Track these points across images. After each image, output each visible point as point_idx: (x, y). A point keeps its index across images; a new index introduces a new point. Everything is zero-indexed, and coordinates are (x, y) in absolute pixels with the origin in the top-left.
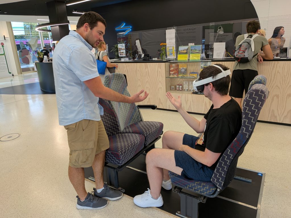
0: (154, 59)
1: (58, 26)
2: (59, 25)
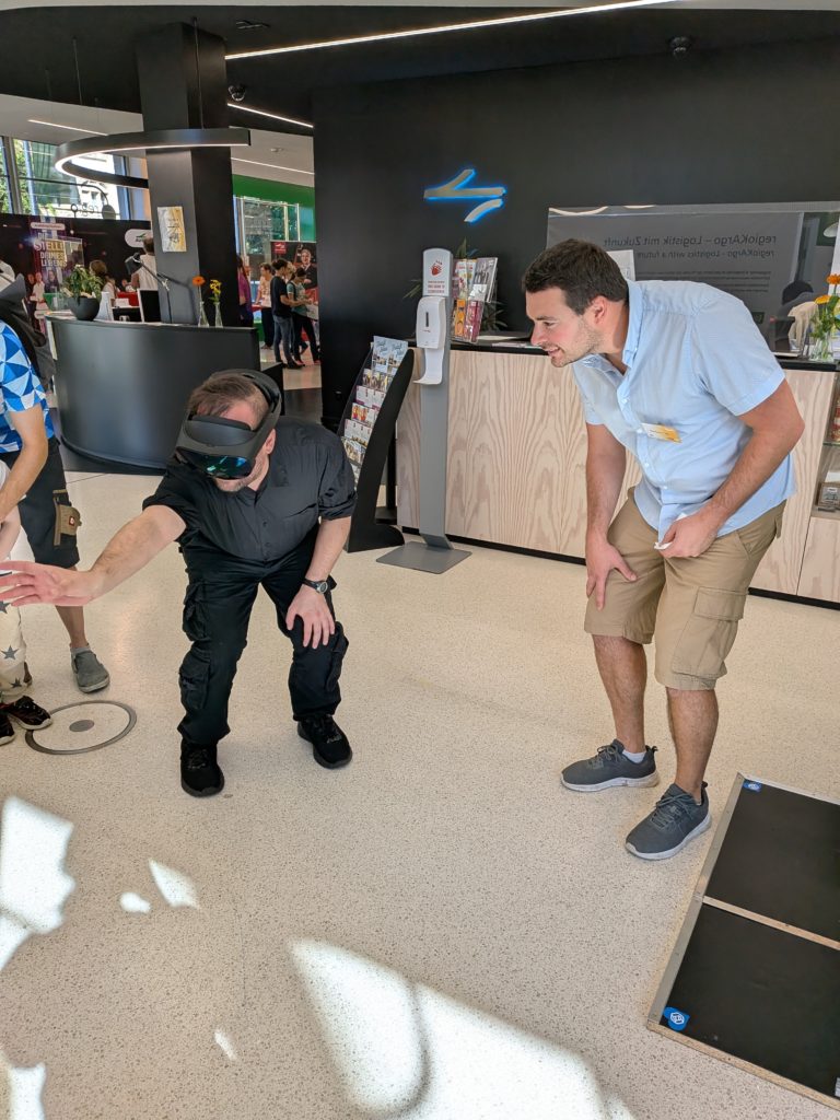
1: (188, 154)
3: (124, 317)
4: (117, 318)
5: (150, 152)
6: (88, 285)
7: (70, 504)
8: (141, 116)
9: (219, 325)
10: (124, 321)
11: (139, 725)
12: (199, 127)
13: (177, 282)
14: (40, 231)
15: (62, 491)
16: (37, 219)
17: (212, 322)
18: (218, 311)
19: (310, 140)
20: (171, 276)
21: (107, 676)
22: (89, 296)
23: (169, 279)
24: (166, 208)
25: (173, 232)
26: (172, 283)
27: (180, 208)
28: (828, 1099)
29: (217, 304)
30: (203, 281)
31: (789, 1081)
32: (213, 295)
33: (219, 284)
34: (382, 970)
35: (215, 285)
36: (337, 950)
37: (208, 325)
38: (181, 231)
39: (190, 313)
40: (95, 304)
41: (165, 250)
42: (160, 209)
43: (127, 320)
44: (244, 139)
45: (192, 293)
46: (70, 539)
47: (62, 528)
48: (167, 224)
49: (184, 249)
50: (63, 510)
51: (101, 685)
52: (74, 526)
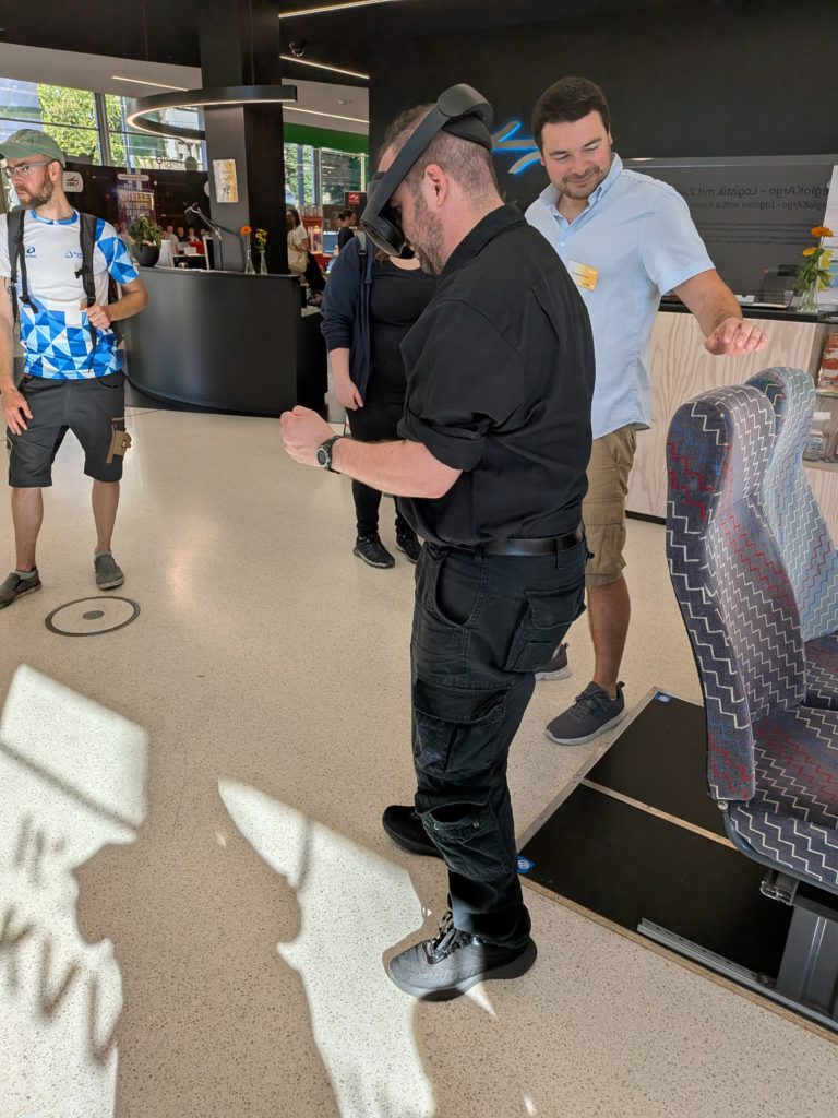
1: (242, 110)
2: (244, 106)
3: (183, 264)
4: (176, 265)
5: (207, 108)
6: (149, 233)
7: (125, 430)
8: (199, 70)
9: (263, 273)
10: (183, 269)
11: (141, 617)
12: (251, 84)
13: (230, 232)
14: (126, 182)
15: (120, 419)
16: (123, 170)
17: (258, 271)
18: (263, 259)
19: (366, 91)
20: (224, 226)
22: (150, 244)
23: (222, 228)
24: (222, 161)
25: (226, 184)
26: (224, 232)
28: (631, 934)
29: (263, 252)
30: (250, 230)
31: (603, 918)
32: (259, 244)
33: (265, 234)
35: (261, 235)
37: (254, 273)
39: (239, 261)
40: (155, 252)
41: (219, 201)
42: (215, 163)
43: (186, 267)
44: (292, 93)
45: (242, 242)
46: (119, 459)
47: (114, 449)
48: (222, 176)
49: (236, 200)
50: (117, 435)
51: (114, 583)
52: (124, 449)
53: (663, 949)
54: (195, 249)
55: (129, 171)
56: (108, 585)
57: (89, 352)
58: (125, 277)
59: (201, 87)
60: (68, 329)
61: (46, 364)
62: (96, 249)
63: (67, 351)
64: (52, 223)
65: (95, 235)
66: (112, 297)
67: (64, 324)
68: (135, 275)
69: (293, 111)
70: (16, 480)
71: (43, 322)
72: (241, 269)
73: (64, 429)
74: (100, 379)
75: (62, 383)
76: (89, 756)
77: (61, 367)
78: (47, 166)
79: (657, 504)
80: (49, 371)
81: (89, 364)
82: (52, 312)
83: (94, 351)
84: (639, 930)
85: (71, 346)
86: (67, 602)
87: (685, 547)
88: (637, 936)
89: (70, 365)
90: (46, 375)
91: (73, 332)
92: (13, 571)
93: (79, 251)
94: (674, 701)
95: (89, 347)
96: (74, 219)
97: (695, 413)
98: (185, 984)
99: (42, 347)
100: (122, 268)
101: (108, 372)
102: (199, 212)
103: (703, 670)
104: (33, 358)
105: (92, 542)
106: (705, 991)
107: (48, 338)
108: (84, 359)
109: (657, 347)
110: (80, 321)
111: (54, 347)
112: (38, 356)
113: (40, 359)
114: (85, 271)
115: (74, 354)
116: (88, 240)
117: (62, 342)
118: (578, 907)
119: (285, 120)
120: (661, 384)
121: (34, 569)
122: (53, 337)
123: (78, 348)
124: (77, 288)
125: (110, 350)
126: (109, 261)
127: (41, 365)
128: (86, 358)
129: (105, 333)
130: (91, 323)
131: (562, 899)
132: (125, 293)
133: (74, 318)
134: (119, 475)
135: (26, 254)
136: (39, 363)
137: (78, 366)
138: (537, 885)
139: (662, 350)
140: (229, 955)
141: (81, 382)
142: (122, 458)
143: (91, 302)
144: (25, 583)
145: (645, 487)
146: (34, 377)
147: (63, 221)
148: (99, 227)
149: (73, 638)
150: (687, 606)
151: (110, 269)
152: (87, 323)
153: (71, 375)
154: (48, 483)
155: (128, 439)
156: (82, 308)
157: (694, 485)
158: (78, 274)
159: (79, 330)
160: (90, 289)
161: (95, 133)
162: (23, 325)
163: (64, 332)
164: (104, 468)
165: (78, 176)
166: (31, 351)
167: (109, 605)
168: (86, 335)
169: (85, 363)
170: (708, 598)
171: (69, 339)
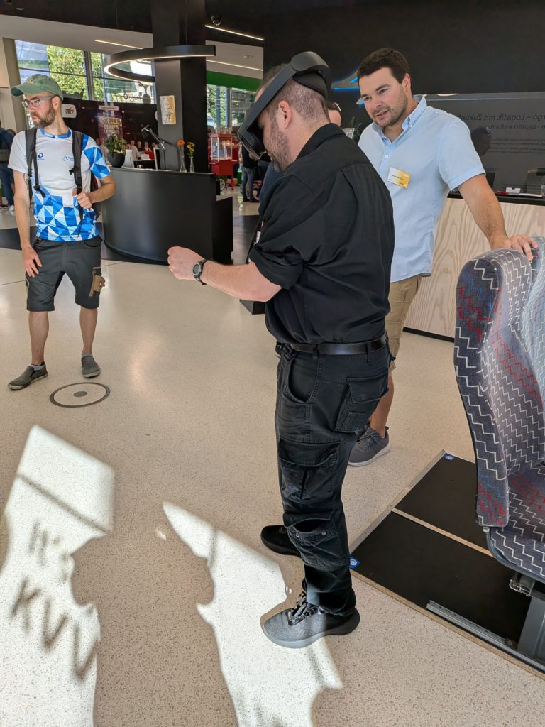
0: (509, 190)
1: (178, 62)
2: (181, 59)
3: (140, 166)
4: (136, 166)
5: (156, 61)
6: (118, 145)
7: (101, 274)
8: (151, 35)
9: (192, 171)
10: (140, 168)
11: (111, 396)
12: (185, 44)
13: (170, 144)
14: (104, 111)
15: (98, 268)
16: (102, 103)
17: (188, 170)
18: (192, 162)
19: (261, 49)
20: (167, 140)
21: (98, 370)
22: (119, 152)
23: (165, 142)
24: (166, 97)
25: (169, 112)
26: (167, 145)
27: (173, 97)
28: (423, 610)
29: (192, 158)
30: (183, 143)
31: (404, 599)
32: (189, 152)
33: (193, 145)
34: (204, 522)
35: (191, 146)
36: (184, 511)
37: (186, 171)
38: (173, 111)
39: (177, 163)
40: (122, 157)
41: (164, 123)
42: (161, 97)
43: (142, 168)
44: (212, 50)
45: (178, 151)
46: (97, 294)
47: (94, 288)
48: (166, 107)
49: (175, 123)
50: (96, 278)
51: (94, 374)
52: (101, 287)
53: (443, 621)
54: (148, 156)
55: (106, 104)
56: (90, 375)
57: (78, 224)
58: (101, 174)
59: (151, 46)
60: (65, 208)
61: (51, 231)
62: (83, 155)
63: (64, 222)
64: (54, 137)
65: (82, 146)
66: (94, 186)
67: (62, 205)
68: (108, 172)
69: (214, 63)
70: (32, 307)
71: (48, 203)
72: (178, 168)
73: (63, 273)
74: (85, 241)
75: (60, 244)
76: (76, 484)
77: (60, 233)
78: (51, 100)
79: (449, 329)
80: (52, 236)
81: (78, 232)
82: (54, 197)
83: (81, 223)
84: (427, 607)
85: (67, 219)
86: (65, 385)
87: (467, 358)
88: (426, 611)
89: (66, 232)
90: (50, 238)
91: (68, 210)
92: (30, 365)
93: (72, 156)
94: (456, 458)
95: (78, 220)
96: (68, 135)
97: (477, 267)
98: (134, 630)
99: (48, 219)
100: (100, 168)
101: (90, 237)
102: (150, 131)
103: (476, 440)
104: (42, 227)
105: (81, 347)
106: (470, 649)
107: (52, 214)
108: (75, 228)
109: (453, 223)
110: (72, 203)
111: (56, 221)
112: (45, 226)
113: (47, 228)
114: (76, 170)
115: (68, 225)
116: (77, 149)
117: (60, 216)
118: (388, 591)
119: (207, 69)
120: (455, 248)
121: (43, 364)
122: (55, 213)
123: (71, 221)
124: (70, 182)
125: (92, 222)
126: (91, 163)
127: (48, 232)
128: (76, 227)
129: (88, 211)
130: (79, 204)
131: (377, 585)
132: (102, 184)
133: (68, 201)
134: (97, 305)
135: (38, 158)
136: (46, 231)
137: (71, 232)
138: (362, 576)
139: (456, 225)
140: (162, 613)
141: (73, 243)
142: (99, 293)
143: (79, 191)
144: (36, 373)
145: (442, 317)
146: (43, 239)
147: (62, 136)
148: (85, 140)
149: (67, 408)
150: (467, 397)
151: (92, 169)
152: (76, 205)
153: (67, 239)
154: (52, 308)
155: (103, 281)
156: (73, 195)
157: (474, 316)
158: (71, 172)
159: (72, 209)
160: (79, 182)
161: (84, 78)
162: (35, 205)
163: (62, 210)
164: (88, 300)
165: (73, 107)
166: (41, 223)
167: (90, 388)
168: (76, 212)
169: (75, 231)
170: (481, 392)
171: (65, 215)
